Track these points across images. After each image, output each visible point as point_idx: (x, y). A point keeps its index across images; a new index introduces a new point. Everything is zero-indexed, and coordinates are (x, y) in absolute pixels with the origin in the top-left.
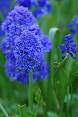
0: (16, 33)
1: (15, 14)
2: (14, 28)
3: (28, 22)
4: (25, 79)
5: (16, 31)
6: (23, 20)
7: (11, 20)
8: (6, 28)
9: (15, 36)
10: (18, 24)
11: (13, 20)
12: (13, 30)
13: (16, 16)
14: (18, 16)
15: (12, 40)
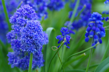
0: (22, 24)
1: (23, 10)
2: (21, 20)
3: (32, 17)
4: (25, 64)
5: (22, 22)
6: (28, 15)
7: (18, 14)
8: (14, 20)
9: (21, 27)
10: (24, 18)
11: (20, 14)
12: (20, 22)
13: (23, 11)
14: (24, 11)
15: (18, 30)
